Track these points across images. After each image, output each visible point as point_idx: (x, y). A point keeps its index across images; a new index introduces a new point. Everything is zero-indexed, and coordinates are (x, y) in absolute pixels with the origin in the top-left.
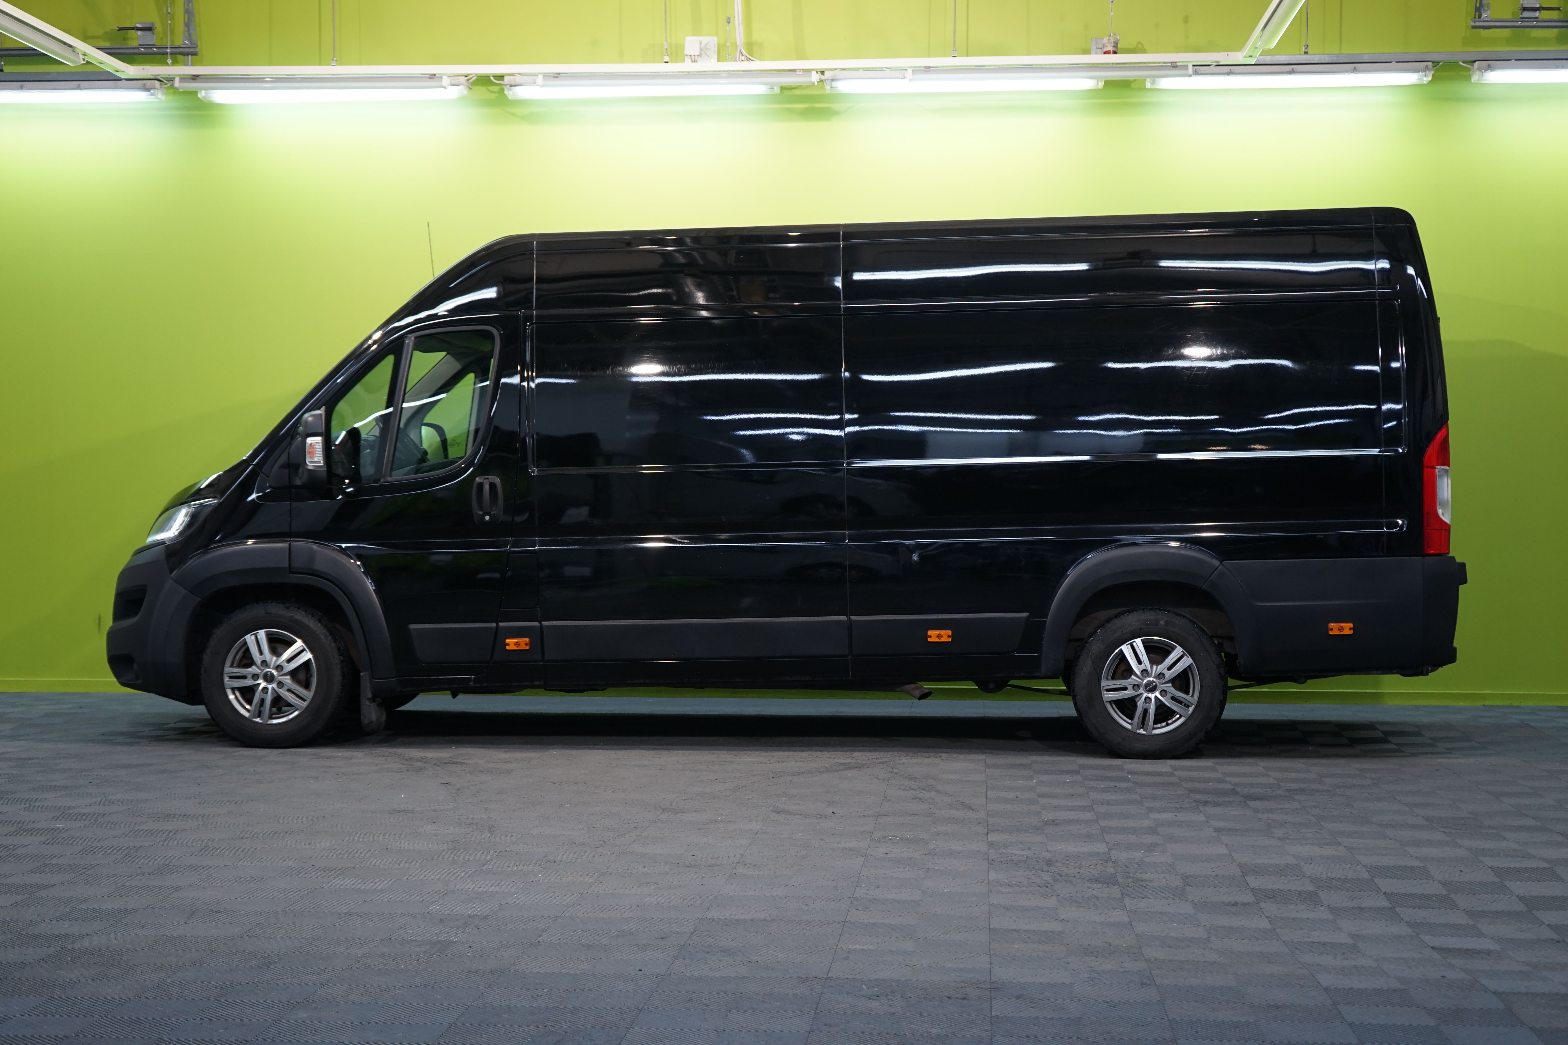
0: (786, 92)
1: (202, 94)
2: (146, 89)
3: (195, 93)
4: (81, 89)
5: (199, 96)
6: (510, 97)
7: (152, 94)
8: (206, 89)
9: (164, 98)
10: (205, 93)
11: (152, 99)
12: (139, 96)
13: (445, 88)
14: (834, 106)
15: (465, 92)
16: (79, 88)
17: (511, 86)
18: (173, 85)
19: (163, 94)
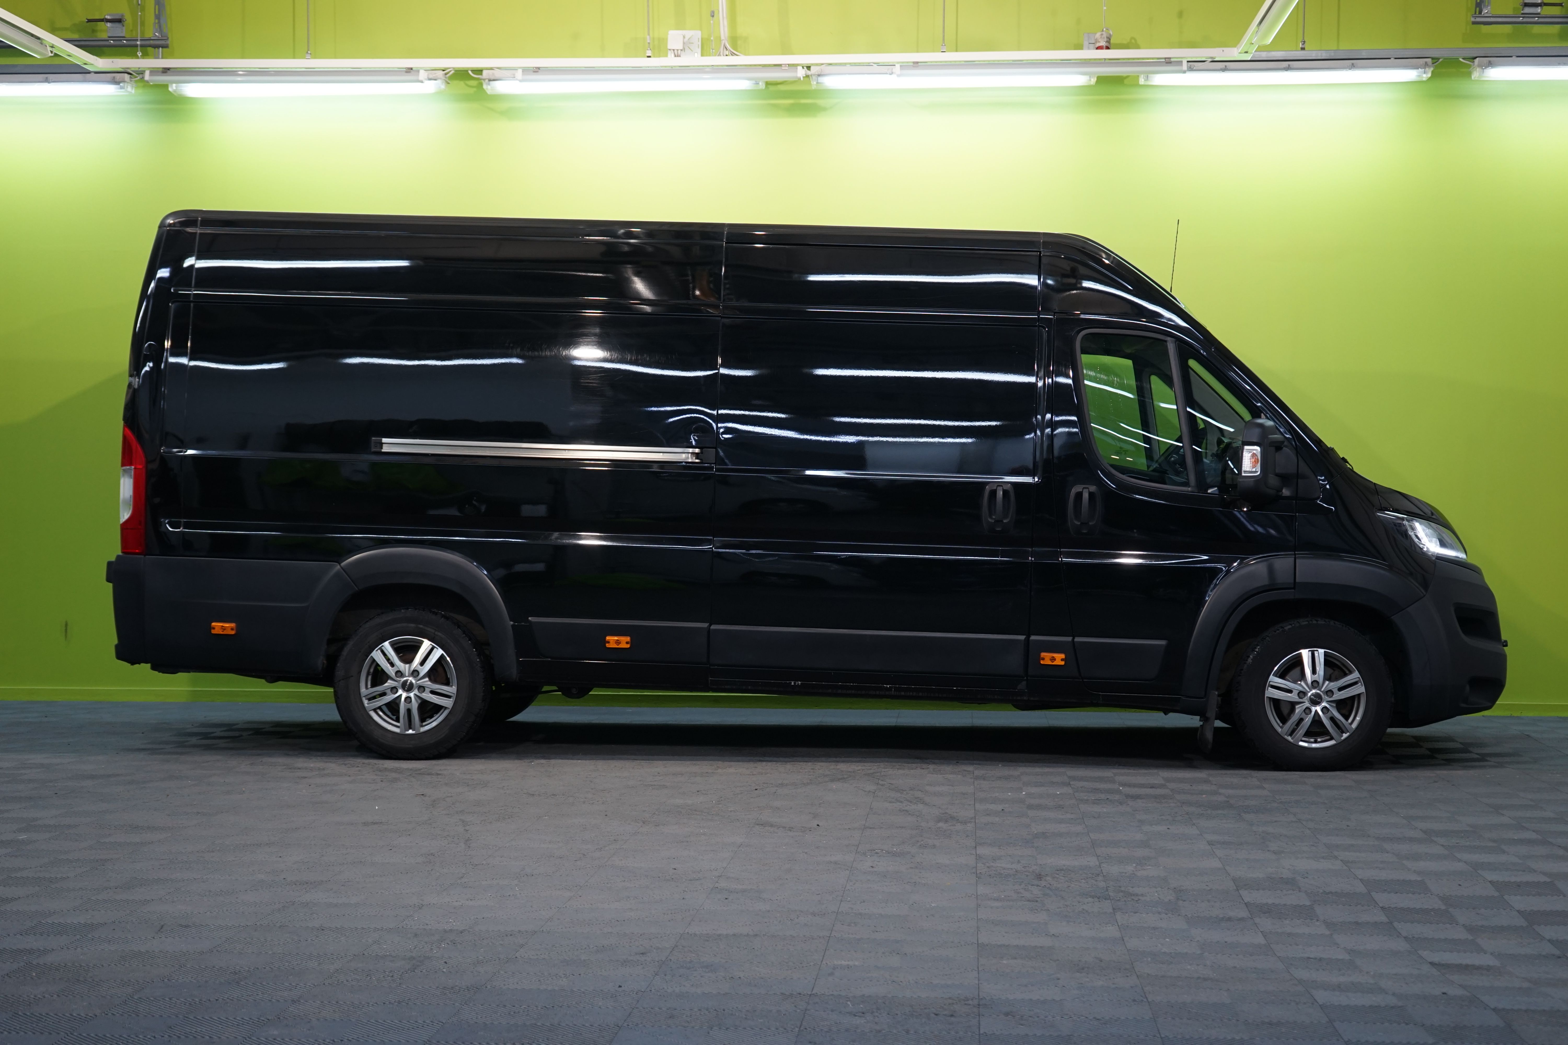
0: (772, 88)
1: (172, 88)
2: (115, 82)
3: (166, 86)
4: (49, 83)
5: (170, 89)
6: (489, 92)
7: (122, 88)
9: (134, 91)
10: (176, 87)
11: (122, 92)
12: (108, 90)
13: (422, 82)
14: (820, 102)
15: (443, 87)
16: (47, 81)
17: (490, 80)
18: (143, 78)
19: (132, 87)
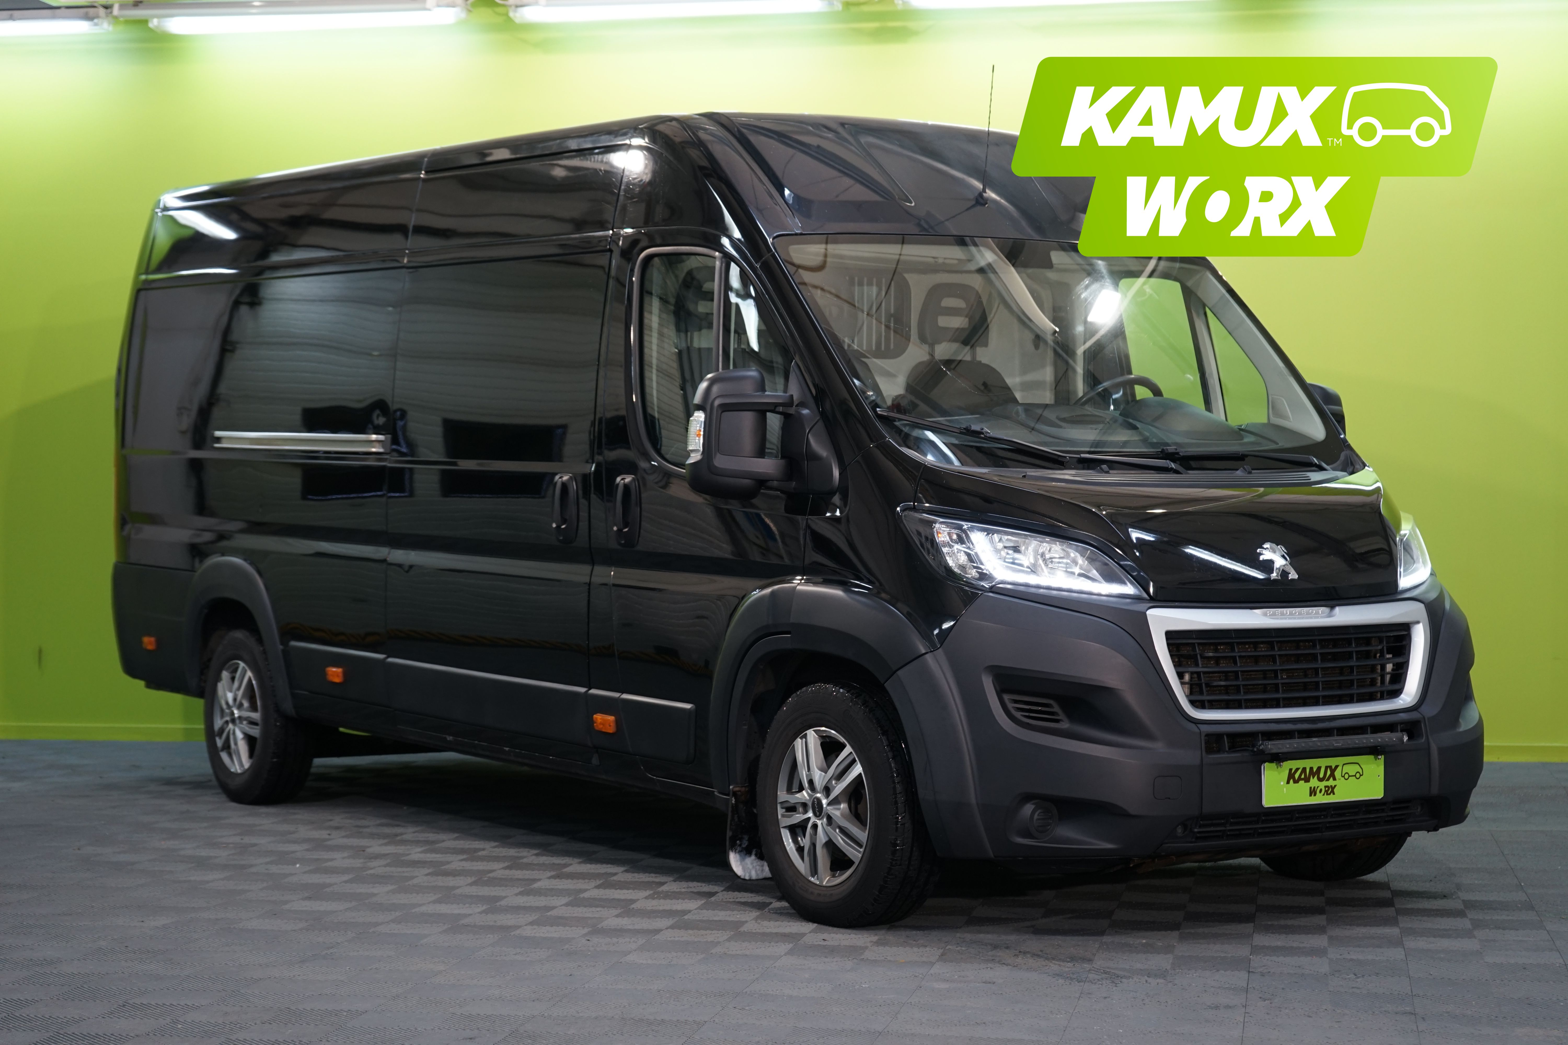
0: (854, 9)
1: (154, 23)
2: (88, 18)
3: (144, 22)
4: (14, 20)
5: (151, 25)
6: (517, 21)
7: (96, 25)
8: (158, 17)
9: (111, 28)
10: (159, 22)
11: (96, 30)
12: (79, 27)
13: (429, 10)
14: (911, 25)
15: (463, 15)
16: (11, 18)
17: (517, 6)
18: (111, 13)
19: (109, 23)
